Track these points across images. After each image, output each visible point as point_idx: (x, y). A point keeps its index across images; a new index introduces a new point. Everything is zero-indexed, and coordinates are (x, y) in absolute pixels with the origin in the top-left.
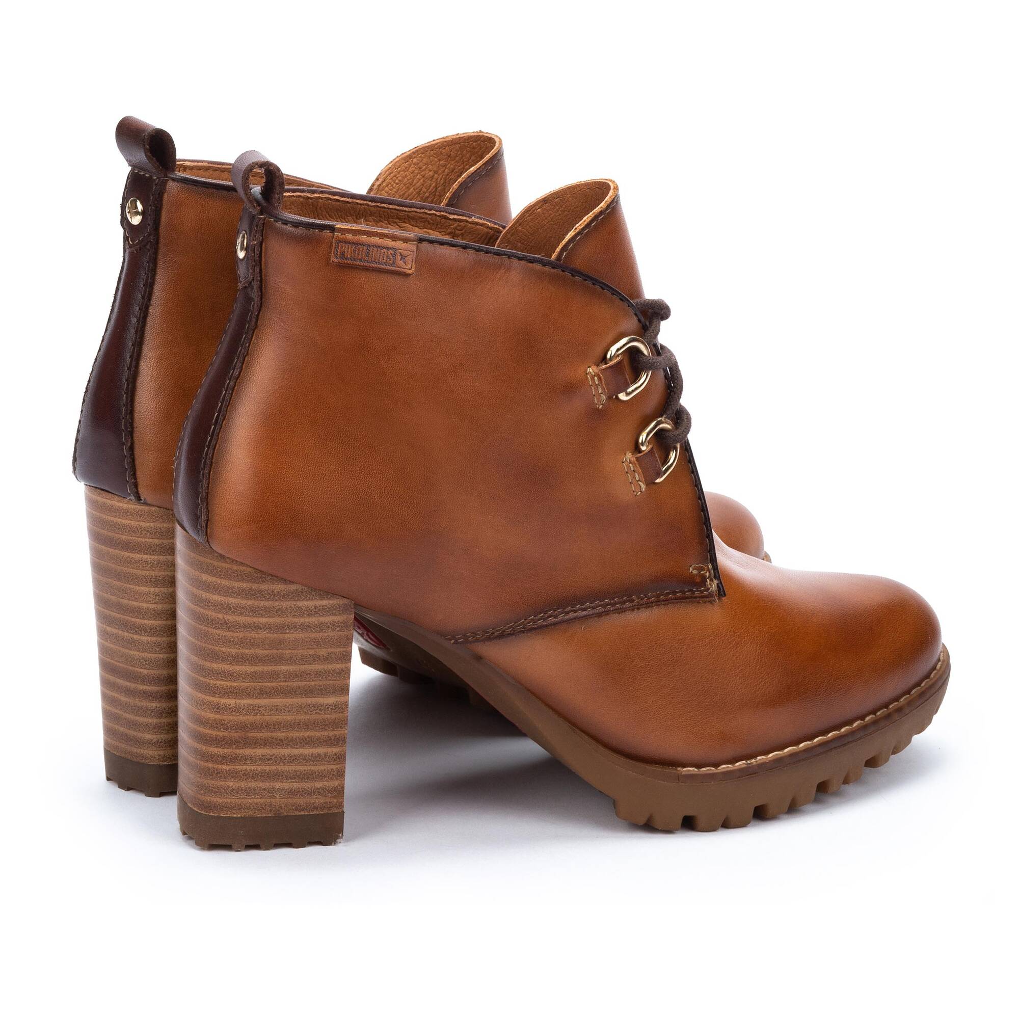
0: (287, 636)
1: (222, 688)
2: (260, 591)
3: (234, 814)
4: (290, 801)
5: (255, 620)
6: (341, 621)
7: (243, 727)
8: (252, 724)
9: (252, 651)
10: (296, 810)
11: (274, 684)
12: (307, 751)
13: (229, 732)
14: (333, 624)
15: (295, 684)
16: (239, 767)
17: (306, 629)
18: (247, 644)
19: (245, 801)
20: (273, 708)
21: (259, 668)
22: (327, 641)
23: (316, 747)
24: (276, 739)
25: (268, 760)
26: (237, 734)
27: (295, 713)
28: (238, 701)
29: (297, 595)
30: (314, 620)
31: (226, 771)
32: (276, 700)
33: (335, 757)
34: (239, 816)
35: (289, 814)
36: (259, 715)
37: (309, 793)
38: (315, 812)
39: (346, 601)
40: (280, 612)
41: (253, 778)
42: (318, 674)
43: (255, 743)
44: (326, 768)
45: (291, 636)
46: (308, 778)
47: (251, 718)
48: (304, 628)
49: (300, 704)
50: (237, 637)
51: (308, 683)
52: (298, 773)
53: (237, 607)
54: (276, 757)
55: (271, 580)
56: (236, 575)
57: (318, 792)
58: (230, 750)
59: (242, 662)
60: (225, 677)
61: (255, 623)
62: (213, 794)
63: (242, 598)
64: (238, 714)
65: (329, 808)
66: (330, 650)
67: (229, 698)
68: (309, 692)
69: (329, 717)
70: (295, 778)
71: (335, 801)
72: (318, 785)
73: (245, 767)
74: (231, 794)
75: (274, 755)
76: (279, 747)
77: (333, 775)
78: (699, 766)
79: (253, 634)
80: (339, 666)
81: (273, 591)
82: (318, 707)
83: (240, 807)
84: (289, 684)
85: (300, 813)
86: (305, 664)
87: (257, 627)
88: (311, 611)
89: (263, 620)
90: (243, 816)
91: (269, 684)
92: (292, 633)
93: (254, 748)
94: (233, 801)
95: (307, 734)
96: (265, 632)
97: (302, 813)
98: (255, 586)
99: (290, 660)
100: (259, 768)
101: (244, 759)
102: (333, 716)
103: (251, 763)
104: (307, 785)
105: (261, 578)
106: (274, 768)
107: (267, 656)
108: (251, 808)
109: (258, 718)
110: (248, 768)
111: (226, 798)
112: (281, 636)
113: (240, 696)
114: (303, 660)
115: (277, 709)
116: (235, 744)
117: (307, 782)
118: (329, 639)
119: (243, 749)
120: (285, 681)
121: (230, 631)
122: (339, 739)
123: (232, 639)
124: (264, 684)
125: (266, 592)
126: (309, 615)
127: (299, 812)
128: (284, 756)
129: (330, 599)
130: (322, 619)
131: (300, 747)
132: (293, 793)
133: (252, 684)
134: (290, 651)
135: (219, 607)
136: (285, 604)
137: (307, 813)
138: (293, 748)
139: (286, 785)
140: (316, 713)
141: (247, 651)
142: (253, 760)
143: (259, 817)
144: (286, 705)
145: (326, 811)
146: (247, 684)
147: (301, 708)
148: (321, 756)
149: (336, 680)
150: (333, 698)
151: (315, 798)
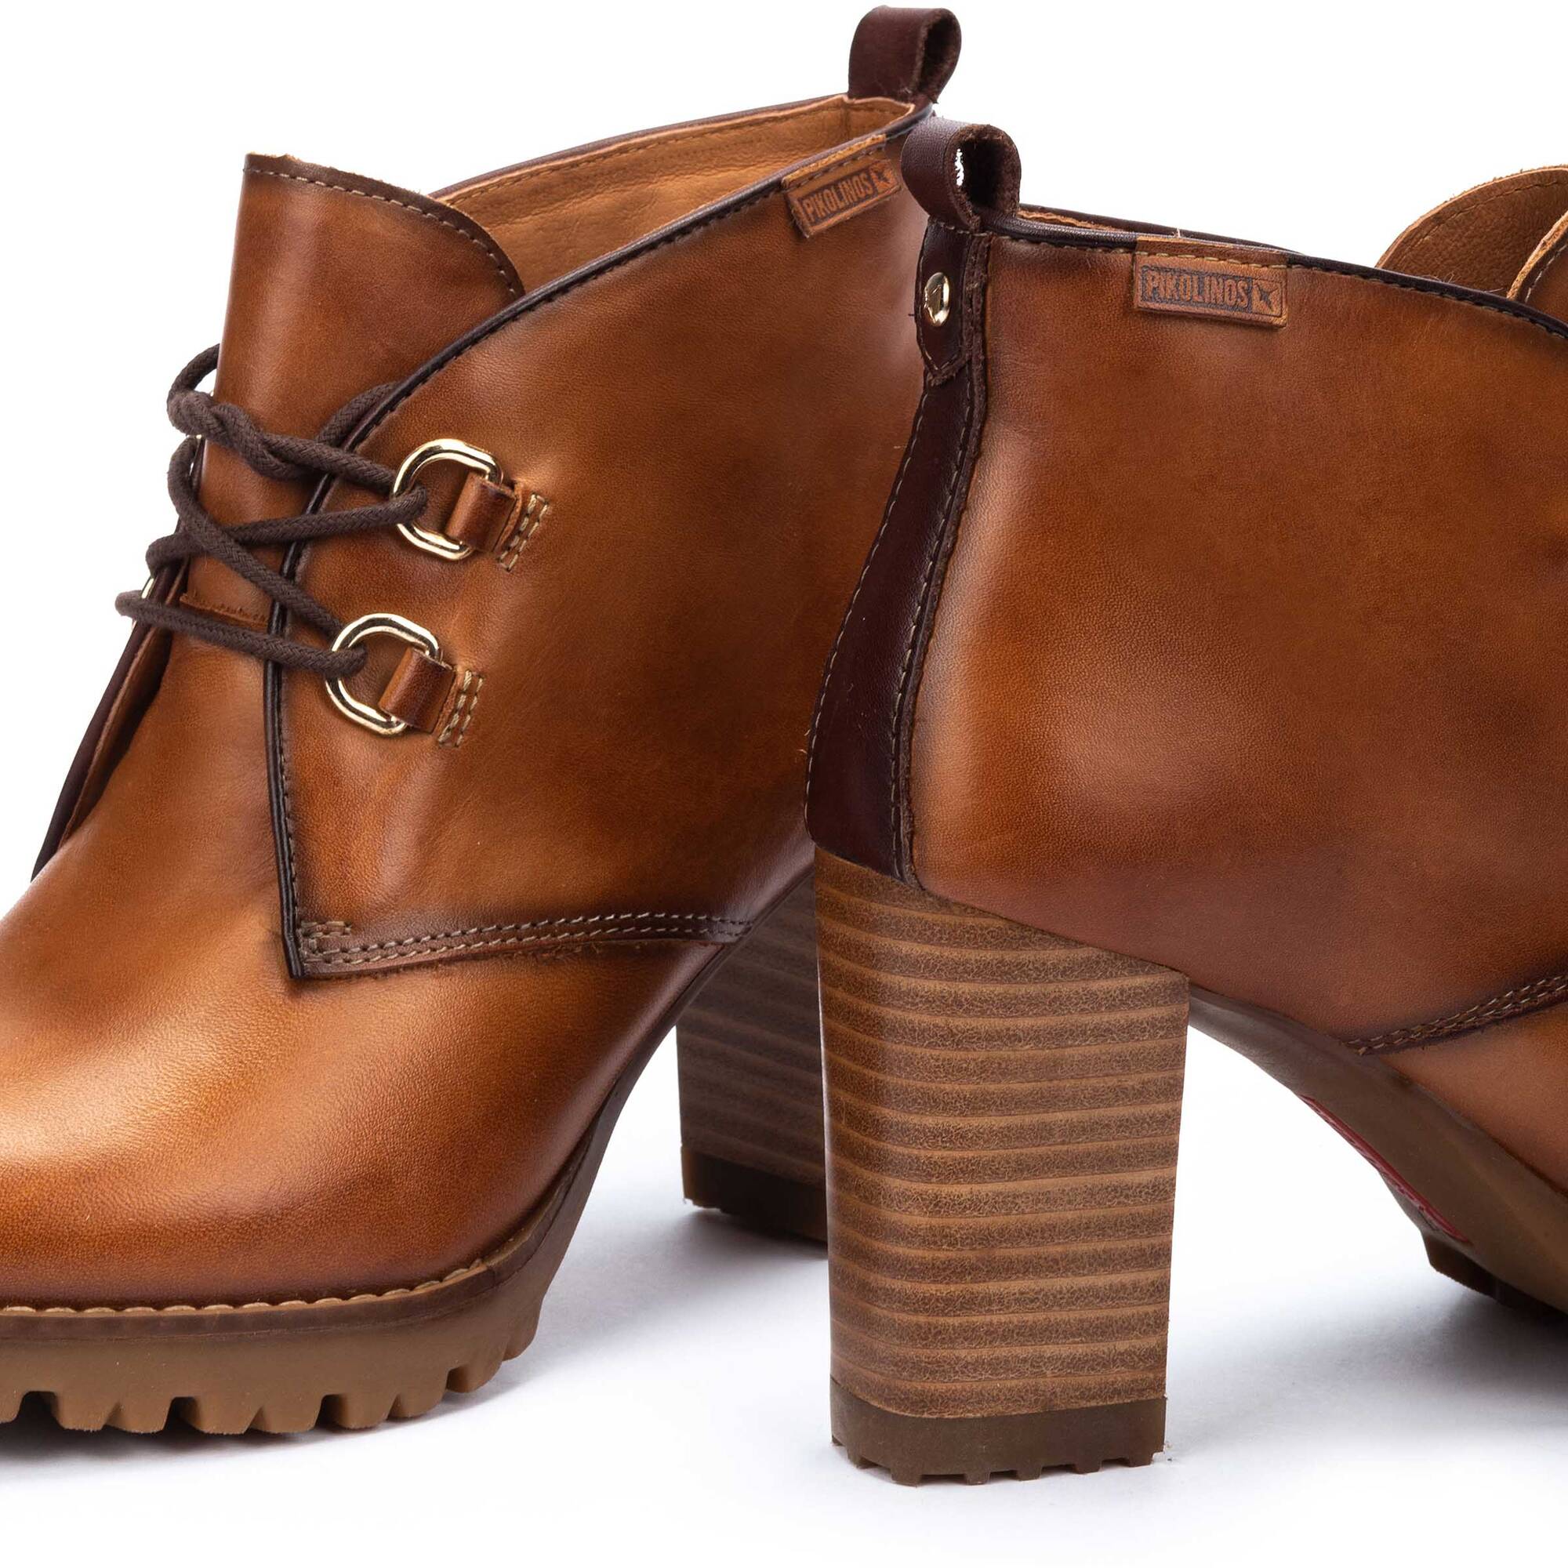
0: (1068, 1051)
1: (945, 1163)
2: (1020, 965)
3: (969, 1411)
4: (1070, 1380)
5: (1009, 1023)
6: (1167, 1018)
7: (986, 1238)
8: (1002, 1232)
9: (1003, 1086)
10: (1082, 1398)
11: (1042, 1150)
12: (1102, 1280)
13: (958, 1249)
14: (1153, 1023)
15: (1081, 1147)
16: (978, 1319)
17: (1102, 1035)
18: (993, 1073)
19: (989, 1386)
20: (1040, 1197)
21: (1015, 1120)
22: (1141, 1057)
23: (1119, 1272)
24: (1045, 1258)
25: (1032, 1301)
26: (973, 1252)
27: (1081, 1206)
28: (976, 1187)
29: (1089, 969)
30: (1119, 1017)
31: (953, 1329)
32: (1045, 1181)
33: (1152, 1289)
34: (979, 1415)
35: (1069, 1407)
36: (1014, 1212)
37: (1106, 1362)
38: (1115, 1401)
39: (1176, 977)
40: (1055, 1004)
41: (1004, 1338)
42: (1124, 1124)
43: (1008, 1269)
44: (1135, 1311)
45: (1075, 1052)
46: (1103, 1333)
47: (1000, 1220)
48: (1102, 1033)
49: (1089, 1186)
50: (974, 1060)
51: (1105, 1144)
52: (1086, 1325)
53: (975, 999)
54: (1045, 1295)
55: (1041, 942)
56: (972, 936)
57: (1123, 1361)
58: (961, 1287)
59: (984, 1108)
60: (951, 1141)
61: (1008, 1029)
62: (928, 1375)
63: (985, 981)
64: (975, 1214)
65: (1141, 1391)
66: (1146, 1076)
67: (958, 1183)
68: (1107, 1162)
69: (1141, 1209)
70: (1080, 1335)
71: (1151, 1376)
72: (1122, 1346)
73: (988, 1318)
74: (963, 1373)
75: (1042, 1290)
76: (1051, 1275)
77: (1148, 1325)
79: (1005, 1053)
80: (1162, 1107)
81: (1044, 964)
82: (1120, 1192)
83: (980, 1398)
84: (1071, 1147)
85: (1088, 1405)
86: (1099, 1107)
87: (1012, 1038)
88: (1114, 1000)
89: (1025, 1023)
90: (985, 1415)
91: (1034, 1150)
92: (1079, 1045)
93: (1006, 1279)
94: (967, 1386)
95: (1101, 1246)
96: (1028, 1047)
97: (1093, 1404)
98: (1009, 956)
99: (1073, 1101)
100: (1015, 1318)
101: (988, 1302)
102: (1149, 1208)
103: (1000, 1310)
104: (1102, 1347)
105: (1023, 938)
106: (1041, 1316)
107: (1031, 1093)
108: (999, 1399)
109: (1013, 1218)
110: (995, 1319)
111: (954, 1381)
112: (1058, 1053)
113: (980, 1177)
114: (1097, 1098)
115: (1047, 1199)
116: (970, 1274)
117: (1101, 1341)
118: (1145, 1054)
119: (984, 1281)
120: (1063, 1143)
121: (959, 1050)
122: (1159, 1255)
123: (965, 1065)
124: (1024, 1151)
125: (1030, 967)
126: (1111, 1008)
127: (1088, 1401)
128: (1061, 1292)
129: (1147, 973)
130: (1133, 1015)
131: (1091, 1273)
132: (1076, 1364)
133: (1002, 1151)
134: (1073, 1081)
135: (938, 1003)
136: (1067, 988)
137: (1101, 1403)
138: (1075, 1275)
139: (1064, 1350)
140: (1119, 1203)
141: (992, 1087)
142: (1001, 1302)
143: (1016, 1415)
144: (1064, 1190)
145: (1135, 1397)
146: (991, 1154)
147: (1091, 1195)
148: (1126, 1289)
149: (1156, 1135)
150: (1149, 1172)
151: (1116, 1373)
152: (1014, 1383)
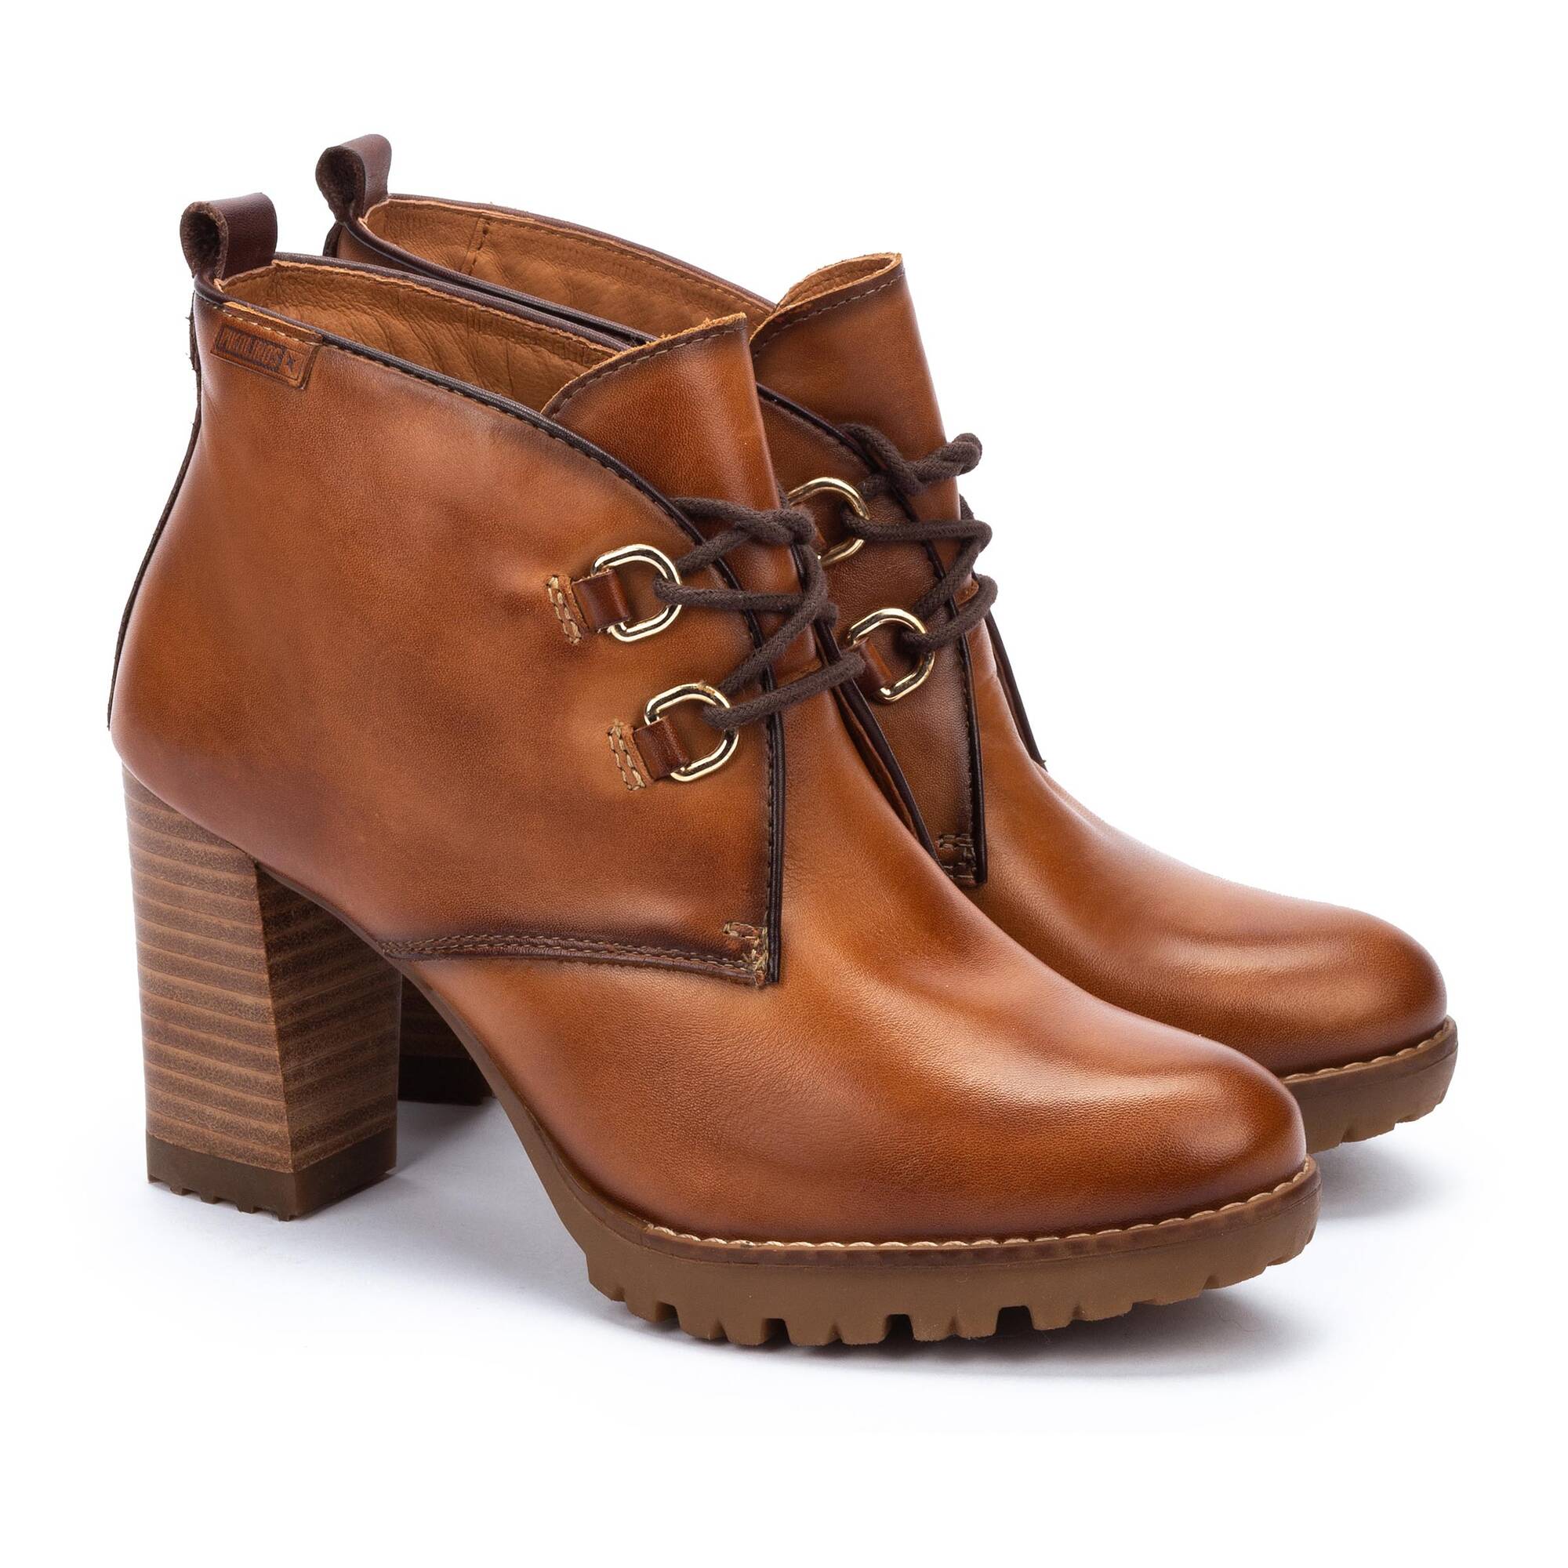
0: (184, 889)
2: (148, 815)
3: (167, 1138)
4: (225, 1138)
5: (150, 856)
6: (238, 883)
7: (162, 1012)
8: (170, 1011)
9: (155, 902)
10: (233, 1154)
11: (184, 958)
12: (236, 1069)
13: (150, 1015)
14: (230, 884)
15: (207, 964)
16: (165, 1071)
17: (202, 884)
18: (149, 890)
19: (177, 1123)
20: (188, 993)
21: (167, 930)
22: (229, 908)
23: (243, 1066)
24: (197, 1040)
25: (193, 1069)
26: (158, 1020)
27: (213, 1008)
28: (153, 973)
29: (182, 830)
30: (208, 872)
32: (189, 982)
33: (269, 1088)
34: (171, 1142)
35: (226, 1157)
36: (175, 999)
37: (246, 1133)
38: (254, 1164)
39: (241, 854)
40: (170, 851)
41: (180, 1091)
42: (229, 956)
43: (176, 1040)
44: (260, 1101)
45: (189, 890)
46: (240, 1110)
47: (167, 1002)
48: (200, 881)
49: (216, 995)
50: (141, 878)
51: (220, 966)
52: (229, 1099)
54: (201, 1067)
55: (153, 801)
57: (256, 1135)
58: (154, 1043)
59: (149, 915)
61: (150, 861)
63: (136, 820)
64: (155, 992)
65: (273, 1163)
66: (235, 923)
68: (223, 980)
69: (251, 1024)
70: (225, 1106)
71: (279, 1154)
72: (254, 1124)
73: (169, 1073)
74: (161, 1107)
75: (198, 1063)
76: (202, 1053)
77: (270, 1114)
78: (680, 1230)
79: (153, 877)
80: (250, 951)
81: (158, 818)
82: (237, 1007)
83: (172, 1130)
84: (200, 961)
85: (238, 1160)
86: (211, 937)
87: (154, 868)
88: (203, 859)
89: (157, 858)
90: (175, 1144)
91: (179, 956)
92: (189, 886)
93: (175, 1047)
95: (231, 1043)
96: (162, 877)
97: (240, 1161)
98: (142, 806)
99: (195, 927)
100: (185, 1078)
101: (168, 1060)
102: (256, 1025)
103: (176, 1069)
104: (241, 1120)
105: (146, 795)
106: (200, 1082)
107: (171, 913)
108: (182, 1135)
109: (175, 1003)
110: (173, 1074)
111: (157, 1112)
112: (179, 888)
113: (154, 965)
114: (209, 930)
115: (193, 996)
116: (157, 1035)
117: (240, 1115)
118: (231, 906)
119: (165, 1044)
120: (195, 957)
122: (269, 1063)
124: (174, 955)
125: (151, 817)
126: (202, 864)
127: (237, 1157)
128: (210, 1069)
129: (219, 845)
130: (216, 874)
131: (226, 1061)
132: (227, 1127)
133: (162, 951)
134: (192, 912)
136: (174, 840)
137: (245, 1163)
138: (217, 1059)
139: (218, 1113)
140: (236, 1014)
141: (151, 901)
142: (177, 1063)
143: (193, 1151)
144: (201, 993)
145: (267, 1166)
146: (158, 950)
147: (218, 1003)
148: (250, 1081)
149: (249, 971)
150: (251, 998)
151: (254, 1143)
152: (190, 1126)
